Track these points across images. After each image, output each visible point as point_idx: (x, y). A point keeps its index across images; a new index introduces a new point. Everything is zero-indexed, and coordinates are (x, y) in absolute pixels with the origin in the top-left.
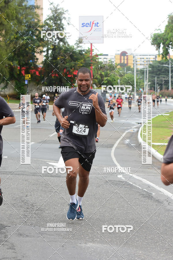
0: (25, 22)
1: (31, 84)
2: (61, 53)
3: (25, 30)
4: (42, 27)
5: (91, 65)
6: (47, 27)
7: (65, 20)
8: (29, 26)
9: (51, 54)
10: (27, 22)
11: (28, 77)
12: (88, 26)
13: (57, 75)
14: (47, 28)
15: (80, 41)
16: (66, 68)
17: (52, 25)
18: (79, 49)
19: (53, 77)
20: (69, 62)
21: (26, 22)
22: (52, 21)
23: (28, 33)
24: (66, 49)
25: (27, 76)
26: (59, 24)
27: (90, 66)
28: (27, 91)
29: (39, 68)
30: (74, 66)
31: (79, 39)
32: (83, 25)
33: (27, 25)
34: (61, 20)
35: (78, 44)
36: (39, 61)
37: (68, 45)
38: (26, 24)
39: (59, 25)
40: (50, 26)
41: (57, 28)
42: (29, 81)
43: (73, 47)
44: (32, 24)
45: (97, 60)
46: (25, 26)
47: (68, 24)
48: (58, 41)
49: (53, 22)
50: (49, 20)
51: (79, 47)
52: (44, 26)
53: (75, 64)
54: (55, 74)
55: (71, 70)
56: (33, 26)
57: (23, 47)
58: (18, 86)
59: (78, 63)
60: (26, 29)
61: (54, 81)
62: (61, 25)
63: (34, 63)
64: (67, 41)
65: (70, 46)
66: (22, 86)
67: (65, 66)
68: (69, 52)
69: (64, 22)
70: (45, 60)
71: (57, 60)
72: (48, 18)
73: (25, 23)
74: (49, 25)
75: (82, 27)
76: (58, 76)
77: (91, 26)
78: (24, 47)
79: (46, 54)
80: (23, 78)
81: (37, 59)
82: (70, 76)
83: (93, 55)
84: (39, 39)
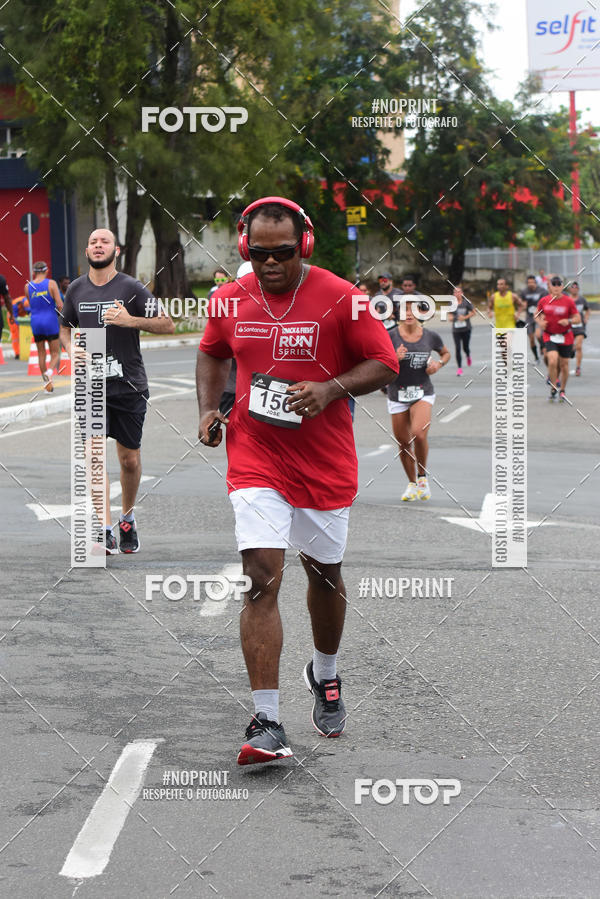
0: (338, 24)
1: (370, 237)
2: (469, 130)
3: (342, 52)
4: (398, 39)
5: (575, 165)
6: (416, 39)
7: (480, 15)
8: (353, 38)
9: (432, 133)
10: (346, 25)
11: (357, 215)
12: (558, 33)
13: (457, 205)
14: (416, 43)
15: (534, 85)
16: (488, 179)
17: (435, 33)
18: (531, 112)
19: (443, 214)
20: (496, 160)
21: (343, 25)
22: (432, 20)
23: (350, 62)
24: (485, 115)
25: (354, 212)
26: (458, 28)
27: (571, 169)
28: (354, 264)
29: (393, 183)
30: (514, 173)
31: (528, 80)
32: (542, 28)
33: (348, 36)
34: (463, 14)
35: (526, 96)
36: (391, 157)
37: (493, 100)
38: (344, 34)
39: (458, 31)
40: (427, 37)
41: (453, 42)
42: (361, 230)
43: (508, 109)
44: (365, 31)
45: (593, 149)
46: (342, 39)
47: (490, 26)
48: (455, 87)
49: (435, 23)
50: (423, 17)
51: (529, 106)
52: (407, 37)
53: (519, 165)
54: (452, 202)
55: (506, 187)
56: (367, 38)
57: (335, 111)
58: (323, 247)
59: (530, 160)
60: (345, 48)
61: (448, 228)
62: (464, 32)
63: (377, 166)
64: (487, 88)
65: (500, 104)
66: (337, 247)
67: (485, 171)
68: (495, 124)
69: (474, 20)
70: (415, 154)
71: (456, 155)
72: (418, 8)
73: (341, 30)
74: (424, 31)
75: (539, 34)
76: (459, 208)
77: (569, 29)
78: (338, 114)
79: (417, 135)
80: (339, 217)
81: (387, 152)
82: (503, 207)
83: (579, 131)
84: (391, 83)
